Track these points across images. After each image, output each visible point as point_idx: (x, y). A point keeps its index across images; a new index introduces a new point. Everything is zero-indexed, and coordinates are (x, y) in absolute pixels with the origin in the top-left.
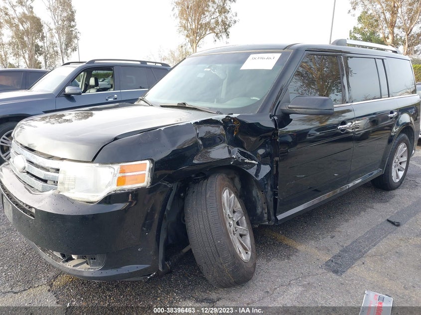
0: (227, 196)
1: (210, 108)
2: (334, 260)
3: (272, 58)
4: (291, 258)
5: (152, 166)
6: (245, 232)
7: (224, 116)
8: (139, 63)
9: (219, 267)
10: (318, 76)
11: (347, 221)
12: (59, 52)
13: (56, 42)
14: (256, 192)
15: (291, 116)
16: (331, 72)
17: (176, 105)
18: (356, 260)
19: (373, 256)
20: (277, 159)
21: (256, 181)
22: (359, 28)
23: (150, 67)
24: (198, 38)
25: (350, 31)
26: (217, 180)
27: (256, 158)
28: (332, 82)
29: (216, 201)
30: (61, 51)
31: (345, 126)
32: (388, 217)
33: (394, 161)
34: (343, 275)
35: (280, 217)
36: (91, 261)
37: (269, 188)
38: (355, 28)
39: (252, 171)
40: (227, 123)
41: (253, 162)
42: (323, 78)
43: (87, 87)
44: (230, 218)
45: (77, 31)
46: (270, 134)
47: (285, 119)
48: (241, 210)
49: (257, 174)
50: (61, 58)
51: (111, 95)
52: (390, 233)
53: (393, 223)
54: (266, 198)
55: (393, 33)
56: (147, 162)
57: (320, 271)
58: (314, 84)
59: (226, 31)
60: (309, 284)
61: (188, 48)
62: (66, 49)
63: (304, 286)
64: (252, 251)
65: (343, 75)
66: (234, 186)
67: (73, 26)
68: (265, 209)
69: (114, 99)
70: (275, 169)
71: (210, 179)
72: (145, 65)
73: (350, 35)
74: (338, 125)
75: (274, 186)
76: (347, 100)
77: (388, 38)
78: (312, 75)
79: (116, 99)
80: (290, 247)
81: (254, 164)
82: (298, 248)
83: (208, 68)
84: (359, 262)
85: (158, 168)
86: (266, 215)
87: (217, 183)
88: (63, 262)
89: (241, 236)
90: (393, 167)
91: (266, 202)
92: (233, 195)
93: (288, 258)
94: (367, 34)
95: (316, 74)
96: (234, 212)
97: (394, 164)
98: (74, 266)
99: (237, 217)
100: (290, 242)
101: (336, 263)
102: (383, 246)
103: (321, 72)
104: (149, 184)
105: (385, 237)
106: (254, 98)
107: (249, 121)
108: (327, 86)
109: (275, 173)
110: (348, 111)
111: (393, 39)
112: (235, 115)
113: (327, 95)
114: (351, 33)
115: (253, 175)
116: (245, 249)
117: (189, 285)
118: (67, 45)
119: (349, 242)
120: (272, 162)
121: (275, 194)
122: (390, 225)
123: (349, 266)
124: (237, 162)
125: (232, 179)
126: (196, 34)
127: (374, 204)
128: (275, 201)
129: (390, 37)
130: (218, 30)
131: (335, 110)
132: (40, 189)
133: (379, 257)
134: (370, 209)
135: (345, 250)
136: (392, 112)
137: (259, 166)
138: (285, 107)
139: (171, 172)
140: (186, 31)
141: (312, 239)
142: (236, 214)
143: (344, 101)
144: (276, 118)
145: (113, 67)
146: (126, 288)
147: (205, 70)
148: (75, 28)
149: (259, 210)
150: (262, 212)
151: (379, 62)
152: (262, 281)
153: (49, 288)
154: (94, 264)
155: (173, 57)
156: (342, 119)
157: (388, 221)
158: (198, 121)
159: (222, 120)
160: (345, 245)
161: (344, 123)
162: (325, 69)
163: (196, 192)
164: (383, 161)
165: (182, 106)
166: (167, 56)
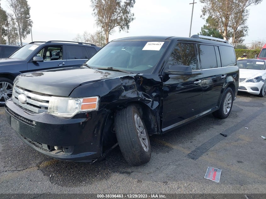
0: (136, 118)
1: (127, 71)
2: (192, 153)
3: (159, 44)
4: (169, 152)
5: (99, 100)
6: (145, 138)
7: (135, 75)
8: (78, 43)
9: (133, 153)
10: (183, 54)
11: (199, 134)
12: (19, 34)
13: (17, 27)
14: (151, 116)
15: (170, 76)
16: (191, 52)
17: (107, 69)
18: (204, 153)
19: (212, 151)
20: (162, 98)
21: (151, 110)
22: (207, 26)
23: (84, 46)
24: (109, 28)
25: (202, 27)
26: (132, 109)
27: (151, 98)
28: (191, 58)
29: (132, 119)
30: (20, 33)
31: (198, 82)
32: (221, 132)
33: (224, 103)
34: (197, 160)
35: (164, 130)
36: (66, 150)
37: (158, 114)
38: (204, 26)
39: (149, 105)
40: (137, 78)
41: (150, 99)
42: (186, 56)
43: (45, 57)
44: (138, 129)
45: (30, 20)
46: (159, 85)
47: (166, 77)
48: (143, 126)
49: (152, 107)
50: (20, 38)
51: (61, 63)
52: (221, 140)
53: (223, 135)
54: (156, 119)
55: (227, 30)
56: (97, 97)
57: (185, 158)
58: (181, 59)
59: (127, 25)
60: (179, 164)
61: (103, 34)
62: (23, 32)
63: (176, 165)
64: (149, 147)
65: (197, 54)
66: (140, 113)
67: (29, 18)
68: (156, 125)
69: (63, 65)
70: (161, 104)
71: (128, 108)
72: (81, 45)
73: (202, 30)
74: (194, 81)
75: (160, 113)
76: (199, 68)
77: (224, 33)
78: (179, 54)
79: (64, 65)
80: (169, 147)
81: (151, 101)
82: (173, 147)
83: (124, 49)
84: (205, 154)
85: (102, 100)
86: (156, 129)
87: (132, 110)
88: (49, 151)
89: (143, 139)
90: (224, 106)
91: (156, 122)
92: (139, 118)
93: (168, 152)
94: (211, 30)
95: (182, 53)
96: (140, 127)
97: (224, 104)
98: (56, 153)
99: (141, 129)
100: (169, 145)
101: (193, 155)
102: (217, 146)
103: (185, 52)
104: (98, 109)
105: (219, 142)
106: (149, 66)
107: (148, 78)
108: (188, 60)
109: (161, 106)
110: (200, 74)
111: (227, 33)
112: (141, 74)
113: (188, 65)
114: (202, 29)
115: (150, 107)
116: (146, 146)
117: (116, 165)
118: (24, 30)
119: (200, 145)
120: (159, 100)
121: (161, 118)
122: (222, 136)
123: (200, 156)
124: (141, 99)
125: (139, 109)
126: (108, 26)
127: (214, 126)
128: (161, 121)
129: (225, 32)
130: (122, 24)
131: (193, 73)
132: (37, 112)
133: (216, 151)
134: (211, 128)
135: (198, 148)
136: (223, 75)
137: (153, 101)
138: (166, 71)
139: (109, 103)
140: (102, 24)
141: (180, 143)
142: (140, 128)
143: (197, 69)
144: (162, 77)
145: (62, 46)
146: (81, 167)
147: (122, 49)
148: (30, 19)
149: (152, 126)
150: (154, 127)
151: (216, 48)
152: (155, 163)
153: (38, 168)
154: (67, 152)
155: (93, 40)
156: (196, 78)
157: (221, 134)
158: (122, 77)
159: (134, 77)
160: (198, 146)
161: (197, 80)
162: (187, 51)
163: (120, 114)
164: (219, 103)
165: (111, 69)
166: (89, 39)
